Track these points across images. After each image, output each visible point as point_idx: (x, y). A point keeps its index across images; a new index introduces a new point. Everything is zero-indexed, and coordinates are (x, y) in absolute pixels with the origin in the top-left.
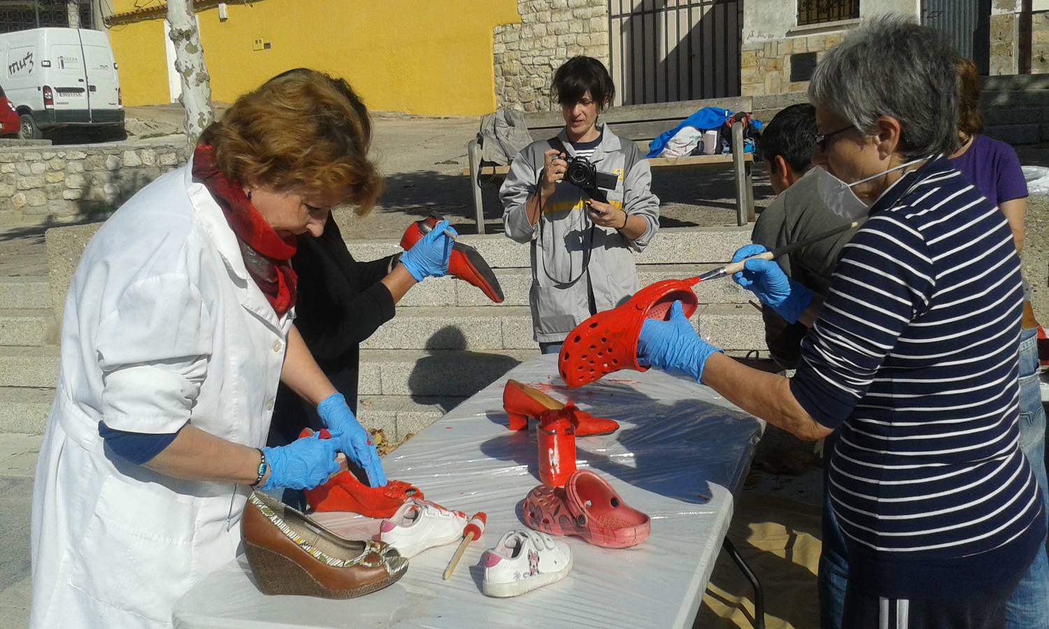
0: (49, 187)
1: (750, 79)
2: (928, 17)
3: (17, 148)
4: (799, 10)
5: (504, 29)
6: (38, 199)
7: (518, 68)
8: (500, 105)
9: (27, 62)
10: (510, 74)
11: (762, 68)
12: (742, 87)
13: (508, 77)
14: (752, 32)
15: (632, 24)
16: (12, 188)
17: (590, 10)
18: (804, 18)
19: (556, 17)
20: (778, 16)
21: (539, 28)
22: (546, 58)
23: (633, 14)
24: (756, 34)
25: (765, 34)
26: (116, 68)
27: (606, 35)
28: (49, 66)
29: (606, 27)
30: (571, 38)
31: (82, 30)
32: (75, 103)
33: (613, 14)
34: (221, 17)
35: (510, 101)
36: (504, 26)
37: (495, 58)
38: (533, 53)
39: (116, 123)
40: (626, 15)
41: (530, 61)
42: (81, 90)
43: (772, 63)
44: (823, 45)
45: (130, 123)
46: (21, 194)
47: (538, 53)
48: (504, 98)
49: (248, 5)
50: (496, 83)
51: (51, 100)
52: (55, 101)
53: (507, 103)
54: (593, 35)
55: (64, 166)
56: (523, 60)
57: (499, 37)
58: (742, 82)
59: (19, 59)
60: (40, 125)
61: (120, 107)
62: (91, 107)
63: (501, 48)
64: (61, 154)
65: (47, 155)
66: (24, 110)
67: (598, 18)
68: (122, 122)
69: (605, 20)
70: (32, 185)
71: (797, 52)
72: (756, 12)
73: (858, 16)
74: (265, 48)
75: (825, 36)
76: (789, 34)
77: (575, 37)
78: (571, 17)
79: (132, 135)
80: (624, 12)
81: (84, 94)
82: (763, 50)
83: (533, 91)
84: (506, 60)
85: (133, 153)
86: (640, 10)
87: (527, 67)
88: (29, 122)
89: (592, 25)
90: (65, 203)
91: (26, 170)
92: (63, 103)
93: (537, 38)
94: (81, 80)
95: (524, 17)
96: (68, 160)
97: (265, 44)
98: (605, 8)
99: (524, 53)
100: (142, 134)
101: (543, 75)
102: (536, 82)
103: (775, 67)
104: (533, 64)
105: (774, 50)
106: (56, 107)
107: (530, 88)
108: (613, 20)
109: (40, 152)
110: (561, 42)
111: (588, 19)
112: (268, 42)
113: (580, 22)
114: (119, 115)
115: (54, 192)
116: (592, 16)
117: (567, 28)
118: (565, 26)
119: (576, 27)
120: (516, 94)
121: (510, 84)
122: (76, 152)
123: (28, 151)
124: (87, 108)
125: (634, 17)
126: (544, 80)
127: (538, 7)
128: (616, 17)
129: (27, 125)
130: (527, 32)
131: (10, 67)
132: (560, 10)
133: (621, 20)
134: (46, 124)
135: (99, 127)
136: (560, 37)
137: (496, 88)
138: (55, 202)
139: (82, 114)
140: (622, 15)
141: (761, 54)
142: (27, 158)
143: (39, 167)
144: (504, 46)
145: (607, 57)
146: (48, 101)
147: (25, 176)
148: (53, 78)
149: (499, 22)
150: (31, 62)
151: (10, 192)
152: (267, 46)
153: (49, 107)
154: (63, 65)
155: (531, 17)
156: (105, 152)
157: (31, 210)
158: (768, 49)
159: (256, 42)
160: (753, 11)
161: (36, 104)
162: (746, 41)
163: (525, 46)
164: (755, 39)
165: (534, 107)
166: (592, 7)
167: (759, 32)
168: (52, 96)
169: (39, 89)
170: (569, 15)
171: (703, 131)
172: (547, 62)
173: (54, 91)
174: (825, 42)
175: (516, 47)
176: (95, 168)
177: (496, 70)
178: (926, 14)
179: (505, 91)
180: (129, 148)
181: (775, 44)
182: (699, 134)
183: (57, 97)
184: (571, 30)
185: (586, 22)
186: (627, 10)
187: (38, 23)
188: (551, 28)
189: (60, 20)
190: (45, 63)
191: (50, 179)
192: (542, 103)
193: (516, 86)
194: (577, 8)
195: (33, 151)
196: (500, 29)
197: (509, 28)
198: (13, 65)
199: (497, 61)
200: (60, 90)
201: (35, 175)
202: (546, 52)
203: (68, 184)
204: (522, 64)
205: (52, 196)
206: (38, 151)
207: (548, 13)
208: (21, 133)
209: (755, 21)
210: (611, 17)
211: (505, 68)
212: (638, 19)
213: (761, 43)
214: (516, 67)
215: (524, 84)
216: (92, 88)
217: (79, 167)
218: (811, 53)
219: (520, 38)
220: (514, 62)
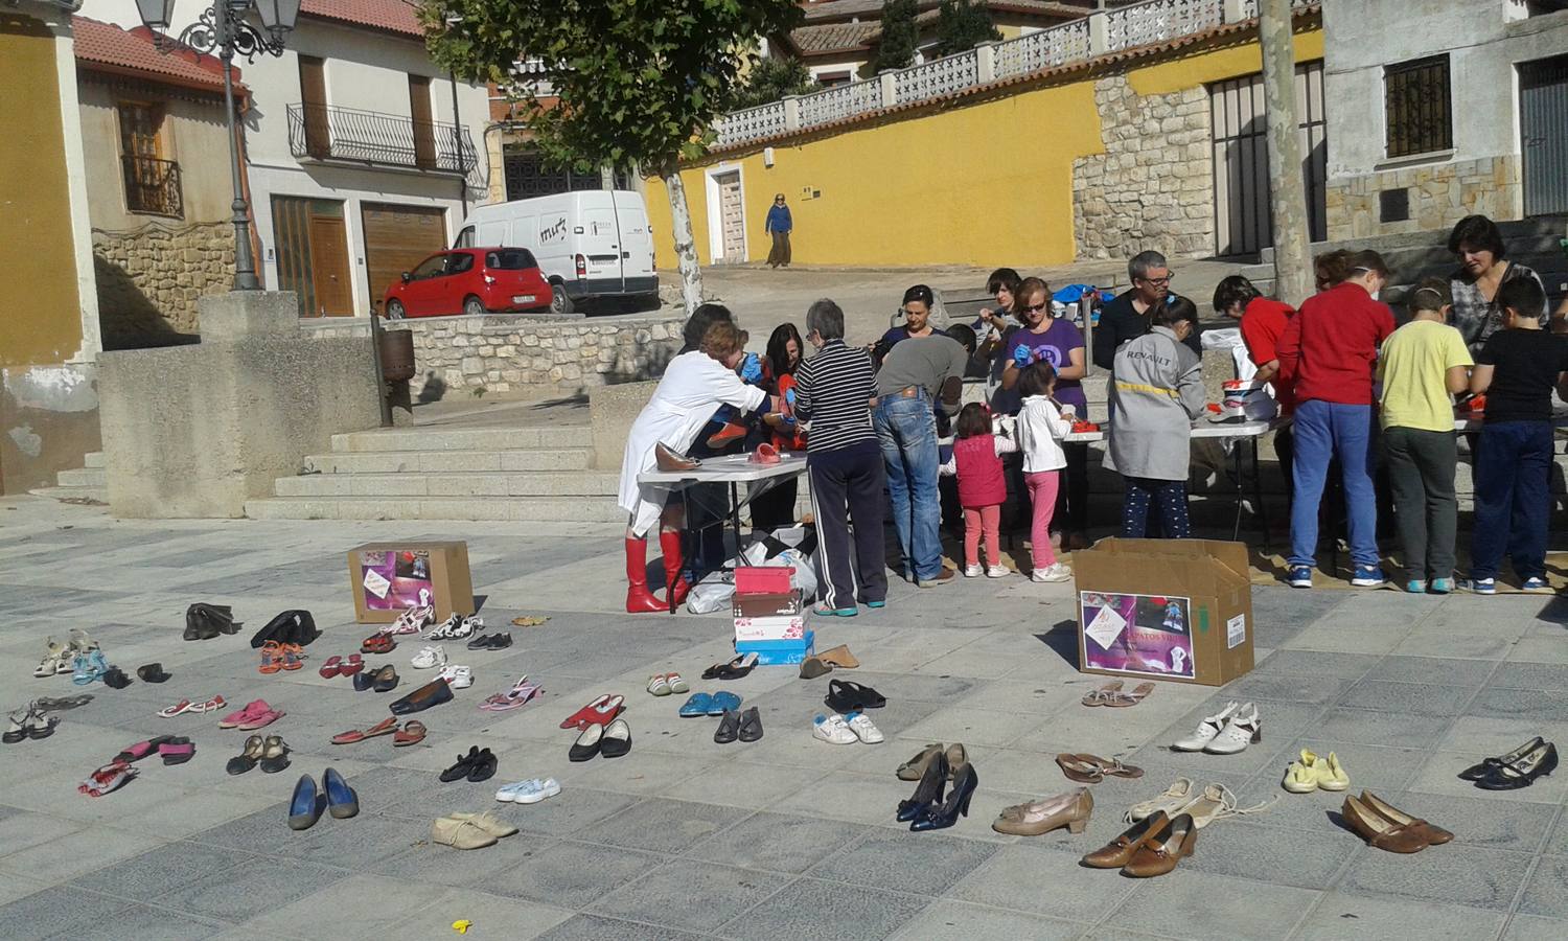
0: (583, 361)
1: (1336, 220)
2: (1530, 146)
3: (552, 323)
4: (1388, 139)
5: (1085, 162)
6: (573, 373)
7: (1101, 207)
8: (1080, 251)
9: (560, 228)
10: (1092, 214)
11: (1349, 207)
12: (1328, 229)
13: (1090, 217)
14: (1338, 165)
15: (1240, 149)
16: (550, 362)
17: (1187, 133)
18: (1395, 149)
19: (1148, 144)
20: (1365, 147)
21: (1128, 159)
22: (1135, 194)
23: (1240, 137)
24: (1341, 168)
25: (1352, 169)
26: (650, 232)
27: (1209, 164)
28: (582, 233)
29: (1208, 152)
30: (1165, 169)
31: (615, 192)
32: (608, 271)
33: (1217, 137)
34: (767, 163)
35: (1092, 246)
36: (1086, 158)
37: (1075, 196)
38: (1118, 188)
39: (650, 292)
40: (1231, 138)
41: (1116, 197)
42: (615, 257)
43: (1359, 201)
44: (1414, 180)
45: (664, 290)
46: (558, 368)
47: (1125, 188)
48: (1085, 242)
49: (797, 148)
50: (1076, 226)
51: (584, 269)
52: (587, 271)
53: (1088, 249)
54: (1192, 164)
55: (597, 340)
56: (1108, 197)
57: (1080, 171)
58: (1328, 223)
59: (551, 225)
60: (572, 296)
61: (655, 273)
62: (626, 275)
63: (1082, 184)
64: (595, 329)
65: (583, 330)
66: (555, 280)
67: (1197, 144)
68: (655, 290)
69: (1207, 146)
70: (569, 359)
71: (1387, 188)
72: (1341, 143)
73: (1451, 147)
74: (815, 196)
75: (1417, 169)
76: (1378, 168)
77: (1169, 167)
78: (1165, 144)
79: (666, 303)
80: (1231, 134)
81: (618, 261)
82: (1350, 186)
83: (1120, 233)
84: (1087, 197)
85: (661, 326)
86: (1249, 131)
87: (1112, 205)
88: (561, 293)
89: (1190, 152)
90: (598, 376)
91: (563, 345)
92: (597, 272)
93: (1124, 170)
94: (614, 247)
95: (1109, 146)
96: (602, 335)
97: (815, 193)
98: (1206, 132)
99: (1110, 190)
100: (676, 303)
101: (1132, 213)
102: (1124, 222)
103: (1363, 206)
104: (1120, 201)
105: (1361, 186)
106: (589, 276)
107: (1116, 230)
108: (1217, 145)
109: (576, 327)
110: (1152, 173)
111: (1185, 145)
112: (816, 190)
113: (1176, 150)
114: (654, 281)
115: (588, 365)
116: (1190, 142)
117: (1160, 156)
118: (1158, 154)
119: (1172, 155)
120: (1099, 238)
121: (1092, 225)
122: (607, 325)
123: (564, 326)
124: (620, 276)
125: (1243, 140)
126: (1133, 220)
127: (1126, 134)
128: (1221, 140)
129: (559, 296)
130: (1113, 164)
131: (542, 234)
132: (1151, 136)
133: (1227, 145)
134: (579, 295)
135: (632, 296)
136: (1152, 168)
137: (1075, 231)
138: (589, 375)
139: (615, 283)
140: (1228, 139)
141: (1347, 191)
142: (563, 333)
143: (575, 342)
144: (1085, 181)
145: (1210, 188)
146: (580, 270)
147: (562, 350)
148: (586, 245)
149: (1080, 154)
150: (564, 228)
151: (548, 367)
152: (817, 194)
153: (581, 276)
154: (596, 231)
155: (1117, 145)
156: (636, 326)
157: (566, 383)
158: (1354, 183)
159: (805, 190)
160: (1338, 143)
161: (568, 274)
162: (1332, 176)
163: (1110, 180)
164: (1340, 174)
165: (1121, 252)
166: (1190, 130)
167: (1345, 166)
168: (584, 265)
169: (572, 257)
170: (1162, 142)
171: (1066, 304)
172: (1136, 198)
173: (587, 259)
174: (1416, 176)
175: (1099, 182)
176: (626, 342)
177: (1076, 210)
178: (1527, 142)
179: (1087, 234)
180: (657, 322)
181: (1362, 179)
182: (1063, 306)
183: (590, 266)
184: (1166, 159)
185: (1183, 149)
186: (1234, 131)
187: (569, 187)
188: (1142, 158)
189: (594, 182)
190: (578, 230)
191: (585, 354)
192: (1131, 247)
193: (1101, 229)
194: (1173, 132)
195: (568, 326)
196: (1081, 162)
197: (1091, 160)
198: (545, 232)
199: (1076, 200)
200: (593, 258)
201: (570, 349)
202: (1134, 187)
203: (601, 358)
204: (1107, 202)
205: (586, 369)
206: (573, 326)
207: (1138, 141)
208: (553, 306)
209: (1340, 154)
210: (1215, 141)
211: (1086, 208)
212: (1247, 142)
213: (1347, 179)
214: (1099, 205)
215: (1110, 226)
216: (626, 255)
217: (612, 342)
218: (1402, 189)
219: (1105, 171)
220: (1097, 199)
